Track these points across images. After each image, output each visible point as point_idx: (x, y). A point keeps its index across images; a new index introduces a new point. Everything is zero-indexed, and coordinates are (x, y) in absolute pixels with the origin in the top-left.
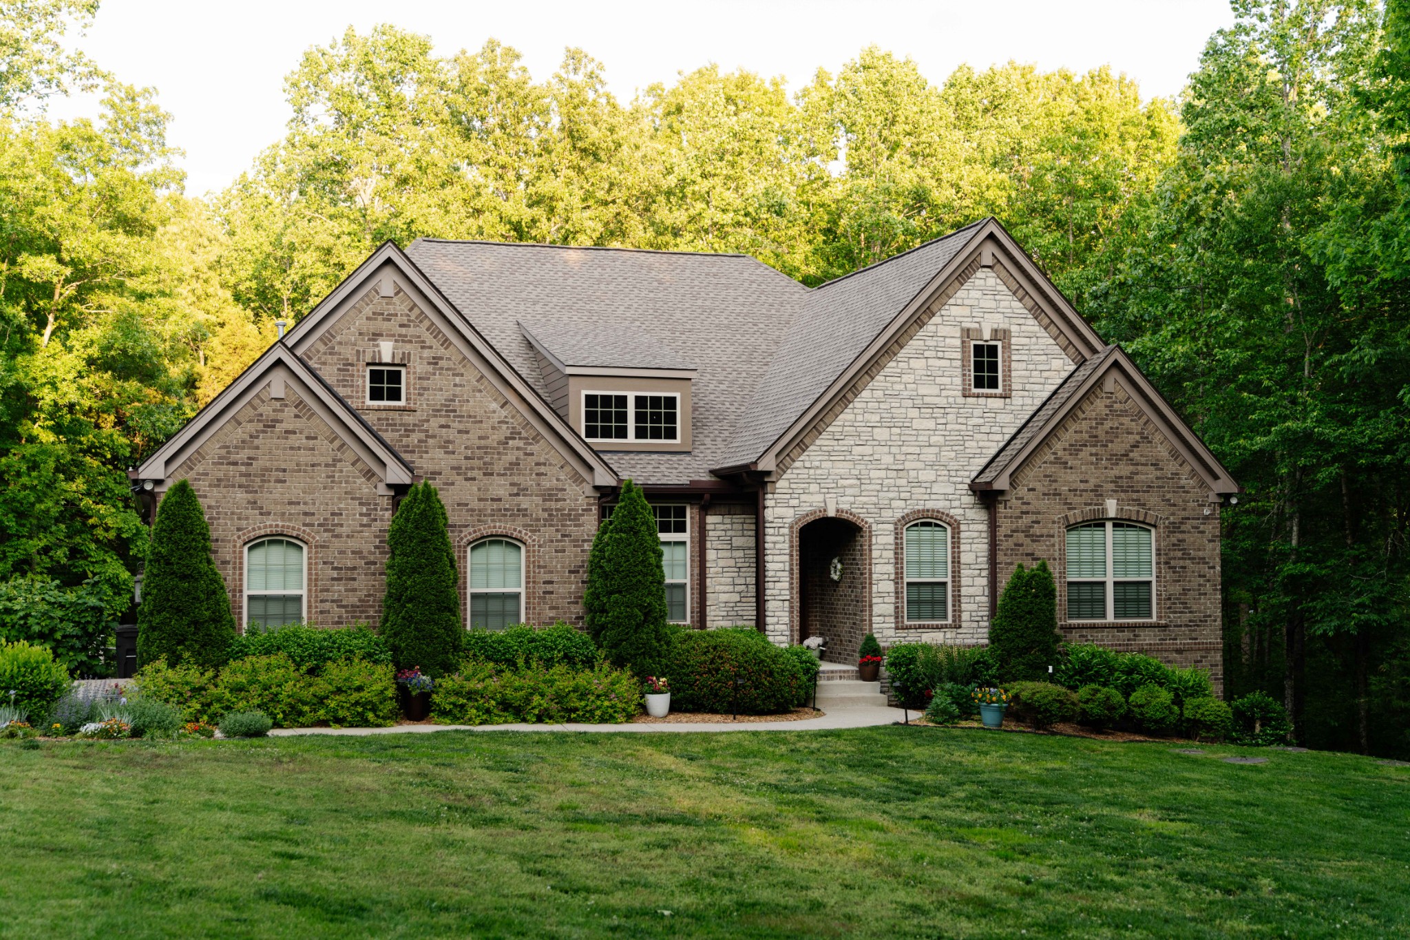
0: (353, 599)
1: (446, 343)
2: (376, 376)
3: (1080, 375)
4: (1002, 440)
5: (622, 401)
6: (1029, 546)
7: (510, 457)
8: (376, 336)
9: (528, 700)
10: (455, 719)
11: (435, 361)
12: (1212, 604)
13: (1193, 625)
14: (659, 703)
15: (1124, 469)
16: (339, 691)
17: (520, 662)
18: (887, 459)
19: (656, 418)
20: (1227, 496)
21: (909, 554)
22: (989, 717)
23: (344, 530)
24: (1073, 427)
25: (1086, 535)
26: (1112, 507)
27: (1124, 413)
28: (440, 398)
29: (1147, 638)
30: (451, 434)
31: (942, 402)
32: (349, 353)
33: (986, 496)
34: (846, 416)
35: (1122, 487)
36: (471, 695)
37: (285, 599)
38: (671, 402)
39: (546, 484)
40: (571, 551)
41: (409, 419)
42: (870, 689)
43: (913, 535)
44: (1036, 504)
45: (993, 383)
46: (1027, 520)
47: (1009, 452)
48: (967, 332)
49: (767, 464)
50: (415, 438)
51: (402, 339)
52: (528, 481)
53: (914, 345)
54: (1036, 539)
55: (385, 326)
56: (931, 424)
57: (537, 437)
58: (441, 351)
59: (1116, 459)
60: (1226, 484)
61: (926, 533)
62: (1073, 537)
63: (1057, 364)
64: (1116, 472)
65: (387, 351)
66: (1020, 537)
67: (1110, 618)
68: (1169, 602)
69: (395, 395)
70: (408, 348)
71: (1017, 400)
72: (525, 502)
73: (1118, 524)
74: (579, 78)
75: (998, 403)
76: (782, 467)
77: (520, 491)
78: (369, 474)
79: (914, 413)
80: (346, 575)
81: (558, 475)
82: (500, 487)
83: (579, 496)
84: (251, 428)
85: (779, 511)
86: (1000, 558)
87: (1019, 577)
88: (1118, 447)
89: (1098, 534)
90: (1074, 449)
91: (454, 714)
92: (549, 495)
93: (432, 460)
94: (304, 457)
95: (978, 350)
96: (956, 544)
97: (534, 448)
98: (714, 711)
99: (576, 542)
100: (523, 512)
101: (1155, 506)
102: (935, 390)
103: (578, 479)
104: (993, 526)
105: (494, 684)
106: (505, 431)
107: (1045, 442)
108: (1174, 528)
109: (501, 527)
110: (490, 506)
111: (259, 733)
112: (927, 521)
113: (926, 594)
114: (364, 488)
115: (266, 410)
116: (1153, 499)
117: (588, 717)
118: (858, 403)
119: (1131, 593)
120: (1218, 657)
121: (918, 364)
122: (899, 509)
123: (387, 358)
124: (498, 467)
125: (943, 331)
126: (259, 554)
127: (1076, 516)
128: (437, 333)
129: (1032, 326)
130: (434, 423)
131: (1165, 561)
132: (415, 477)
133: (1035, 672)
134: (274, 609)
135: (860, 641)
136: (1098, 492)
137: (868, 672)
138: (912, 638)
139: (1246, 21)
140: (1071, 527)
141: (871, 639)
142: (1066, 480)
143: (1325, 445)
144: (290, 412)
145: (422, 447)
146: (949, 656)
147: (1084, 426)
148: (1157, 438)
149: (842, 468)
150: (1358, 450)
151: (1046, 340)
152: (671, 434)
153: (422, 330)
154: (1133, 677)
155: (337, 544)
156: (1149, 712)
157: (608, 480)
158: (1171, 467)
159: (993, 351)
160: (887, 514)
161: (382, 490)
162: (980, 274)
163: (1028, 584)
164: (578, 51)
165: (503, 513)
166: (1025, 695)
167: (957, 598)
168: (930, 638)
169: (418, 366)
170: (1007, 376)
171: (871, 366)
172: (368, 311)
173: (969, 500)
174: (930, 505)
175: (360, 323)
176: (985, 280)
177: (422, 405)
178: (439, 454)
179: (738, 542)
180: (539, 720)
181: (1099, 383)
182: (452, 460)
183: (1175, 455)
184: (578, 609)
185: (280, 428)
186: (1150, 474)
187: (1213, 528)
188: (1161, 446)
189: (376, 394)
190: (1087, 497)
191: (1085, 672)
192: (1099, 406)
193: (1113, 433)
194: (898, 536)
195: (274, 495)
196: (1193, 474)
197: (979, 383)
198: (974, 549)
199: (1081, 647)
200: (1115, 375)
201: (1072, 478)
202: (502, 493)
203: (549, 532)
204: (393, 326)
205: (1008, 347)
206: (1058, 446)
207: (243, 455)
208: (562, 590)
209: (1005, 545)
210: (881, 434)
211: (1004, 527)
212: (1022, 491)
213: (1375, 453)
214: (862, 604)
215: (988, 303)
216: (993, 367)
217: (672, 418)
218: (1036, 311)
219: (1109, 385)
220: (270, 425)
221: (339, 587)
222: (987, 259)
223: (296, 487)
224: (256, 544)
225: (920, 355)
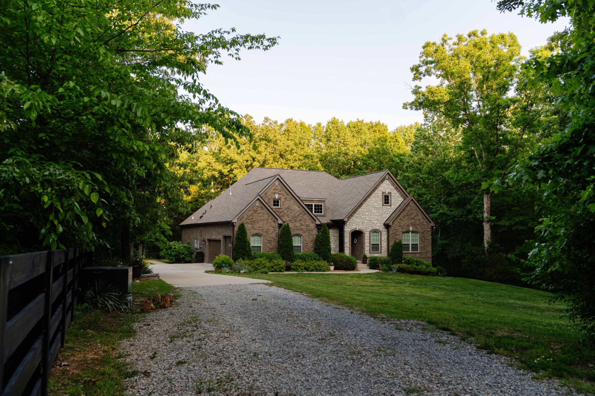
0: (271, 247)
1: (288, 195)
2: (274, 201)
3: (405, 201)
4: (389, 215)
5: (312, 205)
6: (395, 237)
7: (300, 218)
8: (275, 193)
9: (309, 267)
10: (296, 271)
11: (286, 199)
12: (429, 249)
13: (426, 253)
14: (332, 268)
15: (413, 221)
16: (276, 265)
17: (307, 260)
18: (368, 219)
19: (318, 209)
20: (432, 227)
21: (372, 238)
22: (394, 271)
23: (270, 233)
24: (404, 212)
25: (406, 234)
26: (411, 229)
27: (413, 210)
28: (287, 206)
29: (418, 255)
30: (289, 213)
31: (378, 207)
32: (269, 197)
33: (387, 226)
34: (360, 210)
35: (413, 225)
36: (299, 266)
37: (258, 247)
38: (321, 206)
39: (307, 224)
40: (311, 237)
41: (281, 210)
42: (365, 266)
43: (373, 234)
44: (397, 228)
45: (388, 203)
46: (395, 231)
47: (391, 217)
48: (383, 193)
49: (346, 220)
50: (282, 214)
51: (279, 194)
52: (303, 223)
53: (373, 195)
54: (397, 235)
55: (276, 191)
56: (376, 211)
57: (305, 214)
58: (287, 197)
59: (412, 219)
60: (433, 224)
61: (375, 234)
62: (403, 235)
63: (400, 199)
64: (412, 221)
65: (277, 196)
66: (394, 235)
67: (410, 251)
68: (422, 248)
69: (278, 205)
70: (281, 196)
71: (392, 207)
72: (303, 227)
73: (412, 232)
74: (267, 124)
75: (389, 207)
76: (348, 220)
77: (302, 225)
78: (274, 221)
79: (373, 209)
80: (270, 241)
81: (309, 221)
82: (298, 224)
83: (312, 226)
84: (252, 212)
85: (347, 229)
86: (390, 239)
87: (395, 243)
88: (412, 216)
89: (408, 234)
90: (404, 217)
91: (296, 270)
92: (307, 226)
93: (286, 219)
94: (262, 218)
95: (385, 196)
96: (381, 236)
97: (304, 216)
98: (341, 270)
99: (312, 235)
100: (302, 229)
101: (419, 229)
102: (377, 204)
103: (313, 223)
104: (388, 232)
105: (302, 264)
106: (299, 213)
107: (399, 215)
108: (423, 233)
109: (298, 232)
110: (296, 228)
111: (266, 273)
112: (375, 231)
113: (375, 246)
114: (273, 224)
115: (255, 208)
116: (419, 227)
117: (320, 270)
118: (362, 207)
119: (414, 246)
120: (431, 259)
121: (374, 199)
122: (370, 229)
123: (277, 198)
124: (298, 220)
125: (379, 192)
126: (253, 237)
127: (404, 230)
128: (286, 193)
129: (395, 191)
130: (285, 211)
131: (421, 240)
132: (284, 222)
133: (400, 262)
134: (256, 249)
135: (362, 256)
136: (408, 226)
137: (364, 262)
138: (373, 255)
139: (427, 123)
140: (403, 233)
141: (365, 255)
142: (403, 223)
143: (448, 216)
144: (259, 209)
145: (283, 216)
146: (384, 259)
147: (406, 212)
148: (420, 215)
149: (359, 220)
150: (455, 217)
151: (398, 194)
152: (321, 212)
153: (283, 192)
154: (418, 263)
155: (268, 236)
156: (422, 270)
157: (318, 223)
158: (422, 221)
159: (388, 196)
160: (368, 230)
161: (277, 225)
162: (386, 181)
163: (397, 245)
164: (267, 118)
165: (298, 230)
166: (401, 267)
167: (381, 247)
168: (376, 255)
169: (283, 200)
170: (391, 202)
171: (365, 200)
172: (273, 188)
173: (383, 227)
174: (376, 228)
175: (272, 191)
176: (387, 182)
177: (283, 207)
178: (286, 217)
179: (335, 235)
180: (311, 271)
181: (409, 203)
182: (289, 219)
183: (423, 218)
184: (312, 249)
185: (258, 212)
186: (418, 222)
187: (430, 233)
188: (420, 216)
189: (274, 205)
190: (406, 226)
191: (408, 262)
192: (409, 208)
193: (411, 214)
194: (370, 234)
195: (257, 225)
196: (426, 222)
197: (385, 203)
198: (384, 237)
199: (408, 257)
200: (412, 202)
201: (403, 222)
202: (298, 225)
203: (307, 233)
204: (278, 191)
205: (391, 196)
206: (401, 216)
207: (251, 218)
208: (309, 245)
209: (391, 236)
210: (367, 213)
211: (391, 232)
212: (394, 225)
213: (458, 217)
214: (362, 248)
215: (387, 187)
216: (388, 200)
217: (321, 209)
218: (396, 189)
219: (411, 204)
220: (256, 212)
221: (268, 244)
222: (387, 178)
223: (261, 224)
224: (254, 235)
225: (374, 197)
